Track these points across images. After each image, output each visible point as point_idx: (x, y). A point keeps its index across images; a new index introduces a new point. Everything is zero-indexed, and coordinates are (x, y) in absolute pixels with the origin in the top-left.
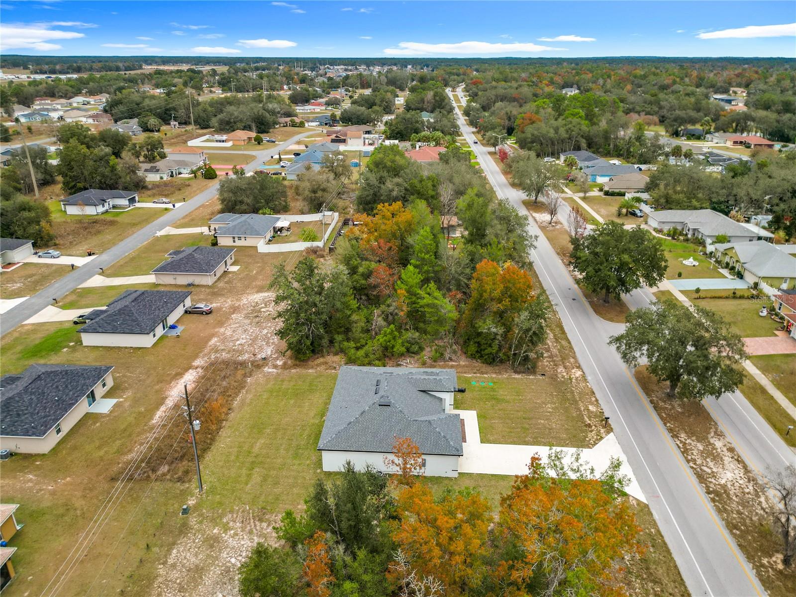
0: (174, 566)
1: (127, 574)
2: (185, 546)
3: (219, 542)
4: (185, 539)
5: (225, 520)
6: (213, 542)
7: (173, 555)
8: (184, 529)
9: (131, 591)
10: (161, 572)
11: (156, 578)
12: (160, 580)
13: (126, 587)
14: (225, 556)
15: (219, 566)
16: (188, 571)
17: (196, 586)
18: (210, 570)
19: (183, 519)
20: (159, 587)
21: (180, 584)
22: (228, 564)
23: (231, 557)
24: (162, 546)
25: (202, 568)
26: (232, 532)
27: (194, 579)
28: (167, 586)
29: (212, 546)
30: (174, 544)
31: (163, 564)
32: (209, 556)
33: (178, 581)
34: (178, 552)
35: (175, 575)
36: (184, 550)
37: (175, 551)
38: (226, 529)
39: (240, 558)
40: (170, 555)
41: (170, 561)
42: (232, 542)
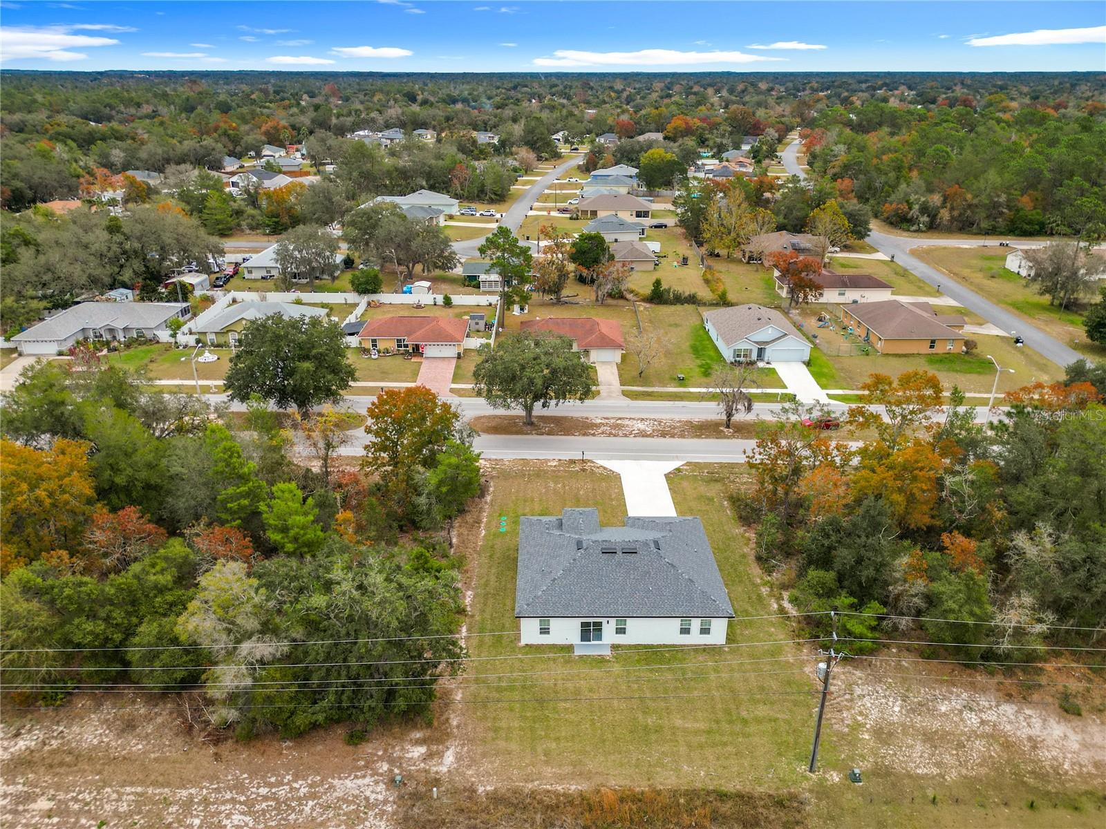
0: (938, 765)
1: (982, 811)
2: (905, 762)
3: (881, 728)
4: (895, 766)
5: (846, 730)
6: (883, 734)
7: (925, 771)
8: (882, 772)
9: (998, 796)
10: (954, 774)
11: (965, 777)
12: (964, 771)
13: (998, 805)
14: (896, 718)
15: (912, 720)
16: (936, 747)
17: (948, 733)
18: (922, 726)
19: (868, 777)
20: (972, 769)
21: (956, 749)
22: (904, 712)
23: (894, 712)
24: (922, 788)
25: (924, 734)
26: (859, 718)
27: (942, 738)
28: (966, 761)
29: (890, 734)
30: (910, 776)
31: (943, 778)
32: (905, 733)
33: (954, 752)
34: (918, 767)
35: (948, 759)
36: (911, 761)
37: (920, 771)
38: (857, 727)
39: (891, 704)
40: (926, 774)
41: (935, 771)
42: (875, 714)
